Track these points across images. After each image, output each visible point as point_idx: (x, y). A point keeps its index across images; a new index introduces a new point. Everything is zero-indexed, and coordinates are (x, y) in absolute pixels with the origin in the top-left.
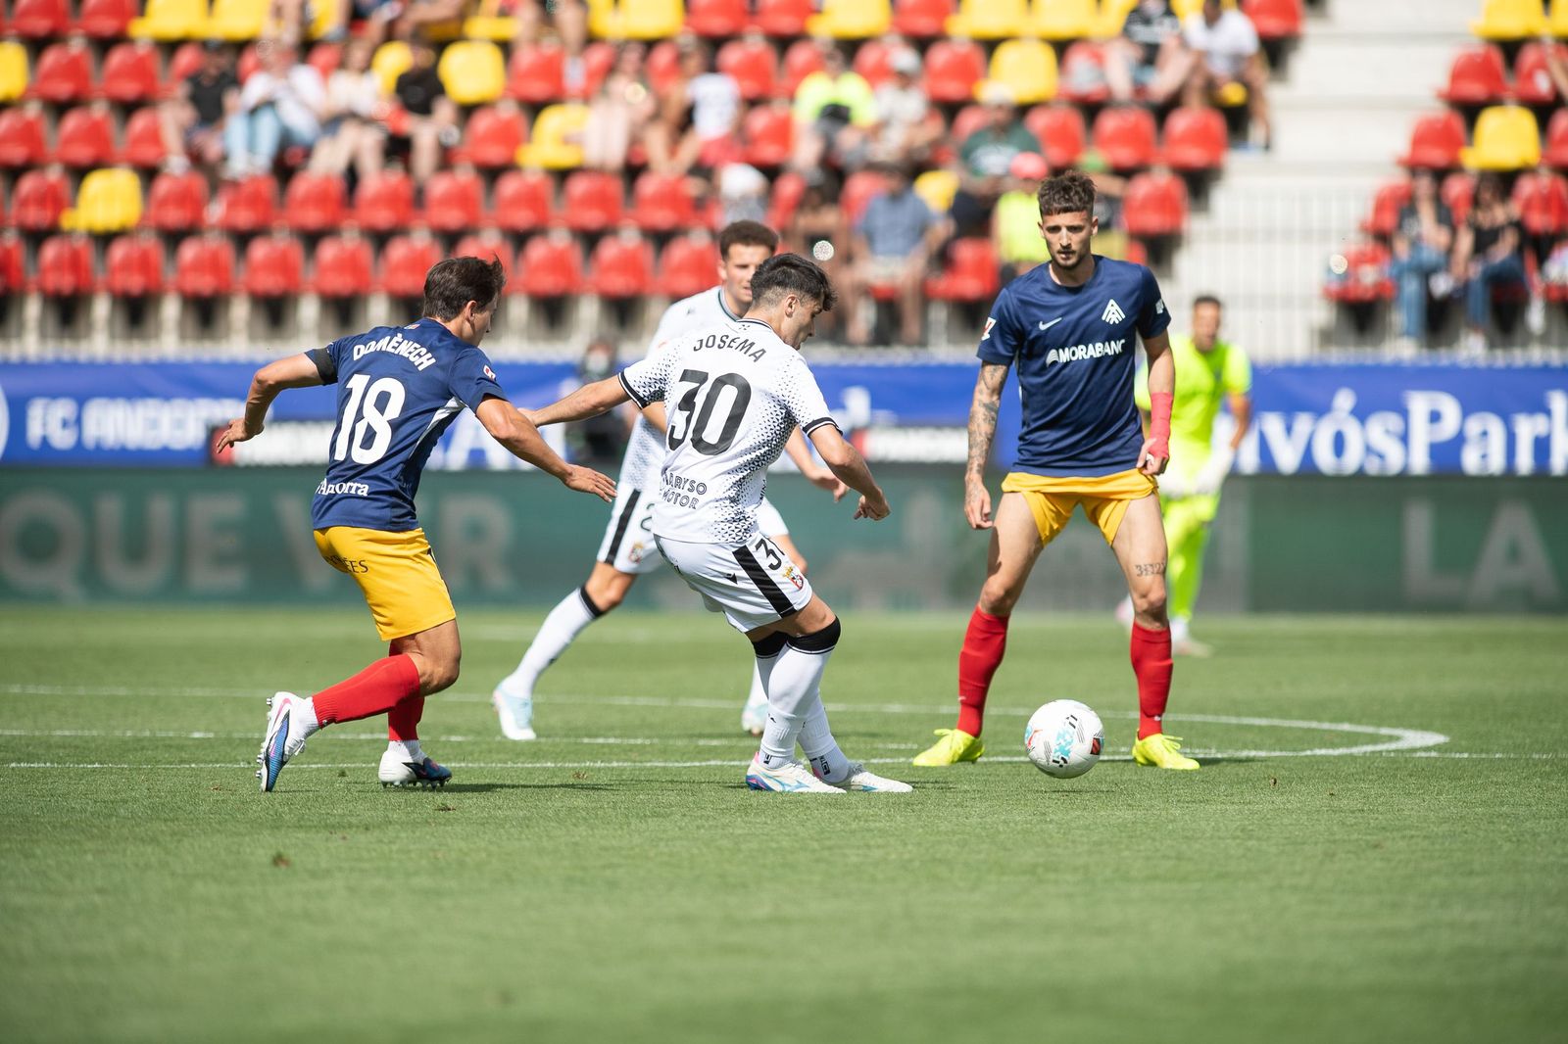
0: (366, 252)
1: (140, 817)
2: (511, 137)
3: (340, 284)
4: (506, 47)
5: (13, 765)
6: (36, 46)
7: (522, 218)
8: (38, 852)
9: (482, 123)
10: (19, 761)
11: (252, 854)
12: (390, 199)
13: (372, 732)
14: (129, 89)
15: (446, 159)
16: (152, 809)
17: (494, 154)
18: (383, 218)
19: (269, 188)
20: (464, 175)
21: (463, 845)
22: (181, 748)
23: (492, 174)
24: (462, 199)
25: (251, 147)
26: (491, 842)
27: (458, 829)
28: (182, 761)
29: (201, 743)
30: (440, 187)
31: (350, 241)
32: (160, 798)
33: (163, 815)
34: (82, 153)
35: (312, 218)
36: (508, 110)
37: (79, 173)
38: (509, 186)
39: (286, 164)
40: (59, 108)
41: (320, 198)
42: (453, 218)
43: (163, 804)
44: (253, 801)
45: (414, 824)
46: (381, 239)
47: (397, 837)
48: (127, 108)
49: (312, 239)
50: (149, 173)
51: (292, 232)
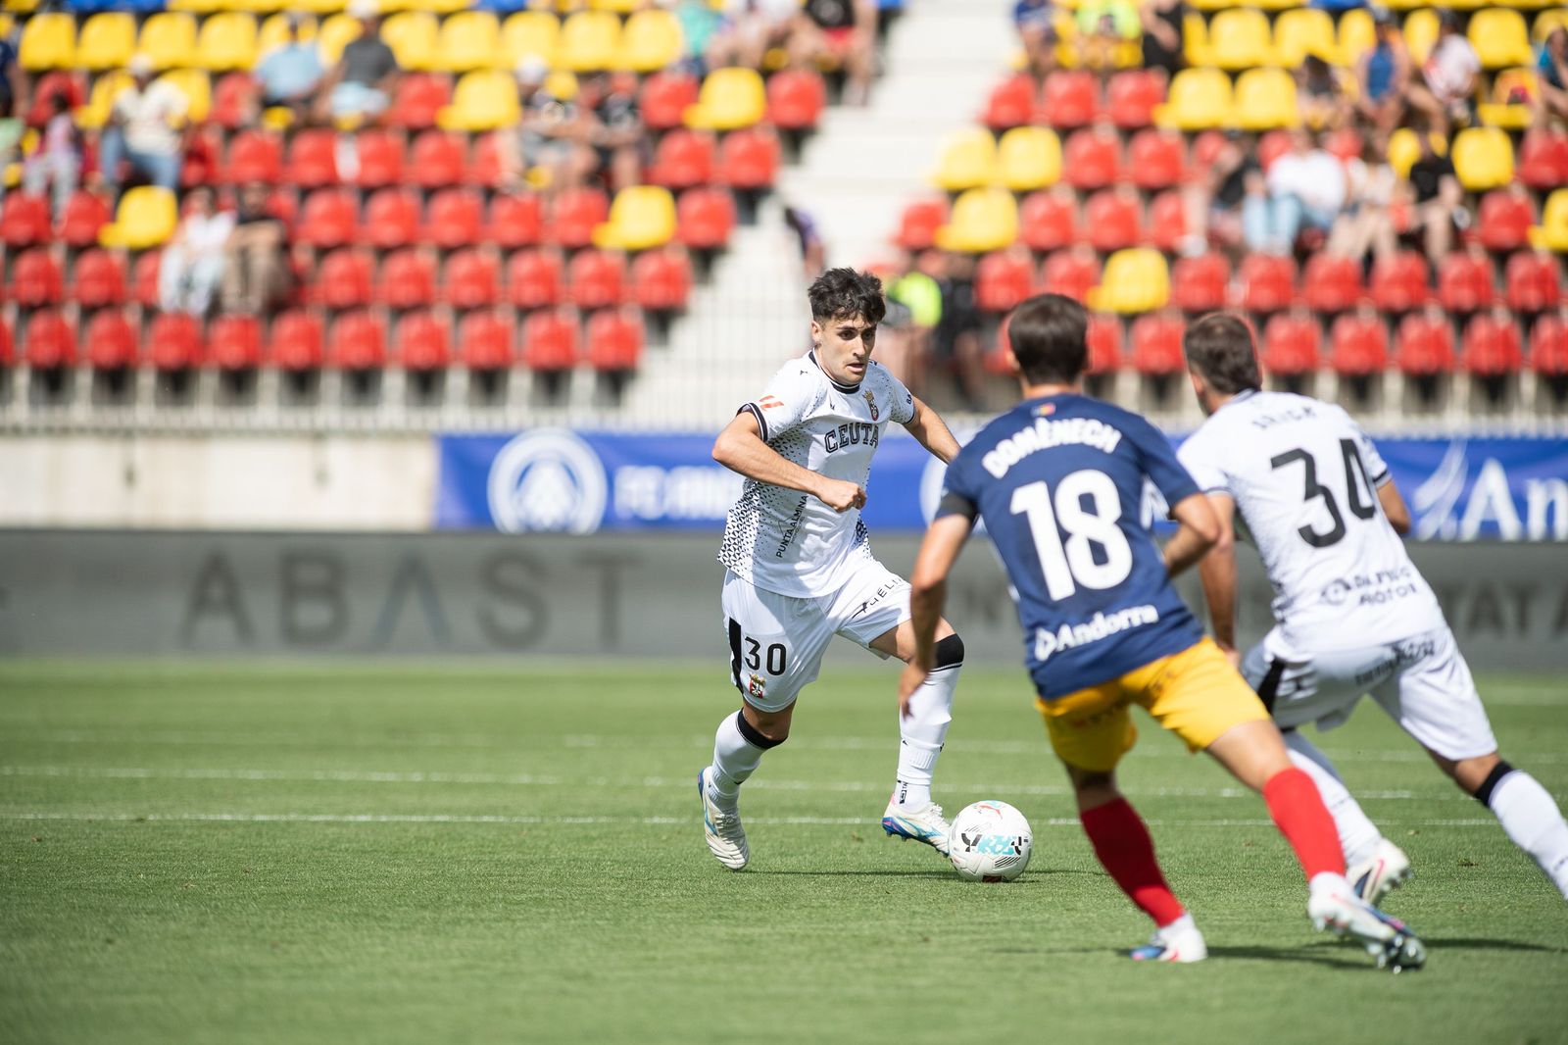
0: (1382, 331)
1: (1176, 872)
2: (1521, 221)
3: (1356, 360)
4: (1517, 135)
5: (1052, 822)
6: (1066, 132)
7: (1532, 298)
8: (1080, 904)
9: (1494, 207)
10: (1057, 817)
11: (1285, 907)
12: (1407, 281)
13: (1395, 789)
14: (1154, 175)
15: (1458, 240)
16: (1188, 864)
17: (1505, 236)
18: (1398, 297)
19: (1288, 268)
20: (1477, 256)
21: (1486, 898)
22: (1212, 806)
23: (1501, 256)
24: (1476, 280)
25: (1271, 229)
26: (1514, 897)
27: (1481, 883)
28: (1214, 818)
29: (1231, 801)
30: (1452, 268)
31: (1367, 320)
32: (1195, 853)
33: (1198, 870)
34: (1109, 236)
35: (1330, 297)
36: (1520, 195)
37: (1105, 254)
38: (1519, 268)
39: (1306, 246)
40: (1086, 193)
41: (1339, 278)
42: (1465, 298)
43: (1198, 860)
44: (1284, 856)
45: (1439, 878)
46: (1395, 318)
47: (1423, 891)
48: (1151, 193)
49: (1328, 318)
50: (1172, 256)
51: (1311, 312)
